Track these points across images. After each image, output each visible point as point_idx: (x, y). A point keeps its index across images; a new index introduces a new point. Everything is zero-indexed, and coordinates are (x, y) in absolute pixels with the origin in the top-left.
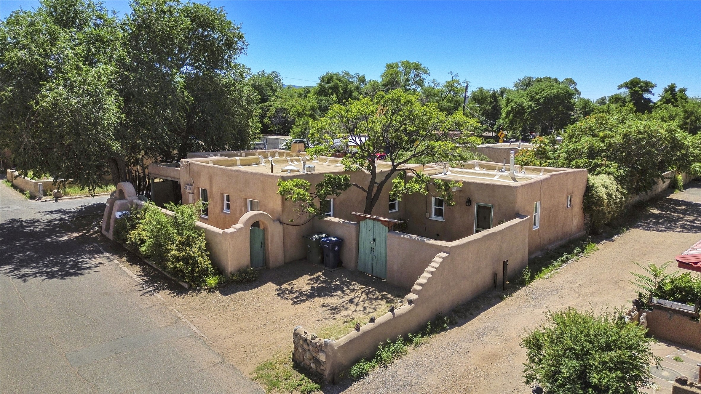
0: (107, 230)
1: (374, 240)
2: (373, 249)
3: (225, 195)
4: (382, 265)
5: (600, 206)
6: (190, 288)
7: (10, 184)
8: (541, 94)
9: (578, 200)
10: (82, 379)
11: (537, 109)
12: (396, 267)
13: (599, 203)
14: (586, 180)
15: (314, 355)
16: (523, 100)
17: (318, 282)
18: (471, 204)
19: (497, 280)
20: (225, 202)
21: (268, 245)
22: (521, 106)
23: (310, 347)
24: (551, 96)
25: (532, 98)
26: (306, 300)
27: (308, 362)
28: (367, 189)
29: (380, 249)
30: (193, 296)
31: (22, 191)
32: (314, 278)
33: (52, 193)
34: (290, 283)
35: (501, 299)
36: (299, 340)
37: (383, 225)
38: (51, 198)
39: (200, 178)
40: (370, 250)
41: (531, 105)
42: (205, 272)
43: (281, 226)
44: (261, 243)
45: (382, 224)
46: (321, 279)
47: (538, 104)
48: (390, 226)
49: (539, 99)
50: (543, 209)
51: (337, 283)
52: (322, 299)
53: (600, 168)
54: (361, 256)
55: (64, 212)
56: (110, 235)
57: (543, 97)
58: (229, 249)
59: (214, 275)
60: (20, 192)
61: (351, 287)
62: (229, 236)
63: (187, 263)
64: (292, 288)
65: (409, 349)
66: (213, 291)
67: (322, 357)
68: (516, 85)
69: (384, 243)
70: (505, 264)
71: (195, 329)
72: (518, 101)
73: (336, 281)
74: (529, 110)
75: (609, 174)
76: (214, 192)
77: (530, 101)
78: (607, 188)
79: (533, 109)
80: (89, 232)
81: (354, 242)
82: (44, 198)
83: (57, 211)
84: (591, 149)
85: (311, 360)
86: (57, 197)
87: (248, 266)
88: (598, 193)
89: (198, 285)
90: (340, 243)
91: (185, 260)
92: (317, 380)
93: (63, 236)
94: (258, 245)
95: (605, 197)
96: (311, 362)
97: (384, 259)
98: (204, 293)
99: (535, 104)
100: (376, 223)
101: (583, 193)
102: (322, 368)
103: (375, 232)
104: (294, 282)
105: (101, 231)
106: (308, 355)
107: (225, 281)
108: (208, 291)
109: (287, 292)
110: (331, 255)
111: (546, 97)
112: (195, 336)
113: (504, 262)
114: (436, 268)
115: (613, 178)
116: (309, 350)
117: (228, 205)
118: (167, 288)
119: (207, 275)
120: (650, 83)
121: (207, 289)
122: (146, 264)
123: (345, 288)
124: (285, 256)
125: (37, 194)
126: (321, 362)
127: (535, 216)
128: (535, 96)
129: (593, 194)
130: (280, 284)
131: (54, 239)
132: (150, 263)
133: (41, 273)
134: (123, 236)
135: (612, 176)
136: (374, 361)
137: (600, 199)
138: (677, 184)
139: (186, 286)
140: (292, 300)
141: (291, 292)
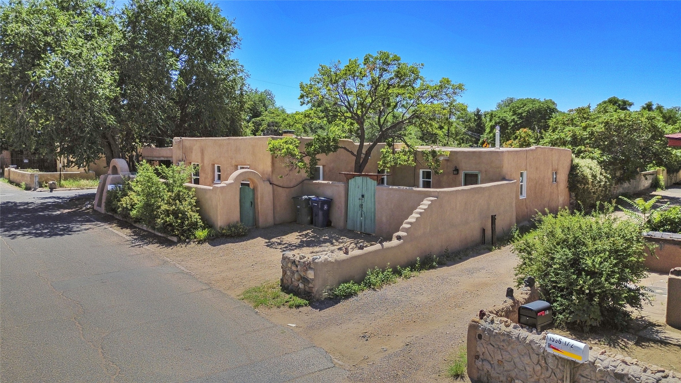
0: (99, 205)
1: (363, 196)
2: (361, 206)
3: (216, 166)
4: (371, 220)
5: (585, 185)
6: (180, 241)
7: (7, 181)
8: (523, 109)
9: (563, 177)
10: (65, 298)
11: (520, 123)
12: (384, 219)
13: (584, 181)
14: (571, 159)
15: (302, 274)
16: (506, 115)
17: (308, 237)
18: (458, 173)
19: (486, 235)
20: (217, 173)
21: (258, 203)
22: (504, 120)
23: (299, 267)
24: (533, 110)
25: (515, 113)
26: (295, 249)
27: (296, 284)
28: (355, 153)
29: (368, 204)
30: (182, 247)
31: (18, 185)
32: (303, 234)
33: (47, 185)
34: (279, 237)
35: (490, 250)
36: (287, 263)
37: (372, 180)
38: (47, 189)
39: (192, 152)
40: (359, 207)
41: (514, 119)
42: (194, 226)
43: (271, 186)
44: (251, 202)
45: (371, 178)
46: (310, 235)
47: (521, 118)
48: (379, 179)
49: (522, 113)
50: (529, 179)
51: (326, 237)
52: (311, 248)
53: (584, 154)
54: (350, 214)
55: (59, 198)
56: (102, 210)
57: (525, 111)
58: (219, 203)
59: (204, 228)
60: (16, 185)
61: (340, 241)
62: (218, 190)
63: (177, 217)
64: (281, 241)
65: (399, 280)
66: (202, 243)
67: (311, 275)
68: (499, 106)
69: (373, 198)
70: (493, 218)
71: (183, 268)
72: (501, 116)
73: (325, 236)
74: (513, 124)
75: (593, 158)
76: (205, 165)
77: (513, 115)
78: (591, 169)
79: (516, 122)
80: (81, 208)
81: (343, 199)
82: (39, 189)
83: (50, 198)
84: (574, 137)
85: (299, 280)
86: (52, 189)
87: (237, 222)
88: (582, 172)
89: (188, 238)
90: (329, 202)
91: (175, 213)
92: (305, 297)
93: (55, 211)
94: (248, 204)
95: (590, 177)
96: (299, 282)
97: (373, 214)
98: (192, 244)
99: (518, 118)
100: (365, 178)
101: (568, 172)
102: (310, 285)
103: (363, 189)
104: (283, 237)
105: (93, 208)
106: (296, 276)
107: (214, 234)
108: (197, 243)
109: (276, 244)
110: (320, 213)
111: (528, 111)
112: (182, 272)
113: (492, 216)
114: (425, 209)
115: (597, 163)
116: (297, 271)
117: (219, 176)
118: (157, 243)
119: (196, 229)
120: (627, 101)
121: (196, 241)
122: (135, 227)
123: (334, 241)
124: (274, 217)
125: (33, 186)
126: (309, 279)
127: (521, 185)
128: (518, 110)
129: (578, 173)
130: (269, 238)
131: (46, 213)
132: (140, 227)
133: (30, 233)
134: (114, 205)
135: (596, 161)
136: (362, 285)
137: (585, 178)
138: (659, 183)
139: (175, 239)
140: (281, 249)
141: (279, 244)
